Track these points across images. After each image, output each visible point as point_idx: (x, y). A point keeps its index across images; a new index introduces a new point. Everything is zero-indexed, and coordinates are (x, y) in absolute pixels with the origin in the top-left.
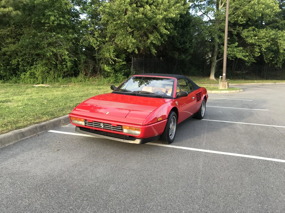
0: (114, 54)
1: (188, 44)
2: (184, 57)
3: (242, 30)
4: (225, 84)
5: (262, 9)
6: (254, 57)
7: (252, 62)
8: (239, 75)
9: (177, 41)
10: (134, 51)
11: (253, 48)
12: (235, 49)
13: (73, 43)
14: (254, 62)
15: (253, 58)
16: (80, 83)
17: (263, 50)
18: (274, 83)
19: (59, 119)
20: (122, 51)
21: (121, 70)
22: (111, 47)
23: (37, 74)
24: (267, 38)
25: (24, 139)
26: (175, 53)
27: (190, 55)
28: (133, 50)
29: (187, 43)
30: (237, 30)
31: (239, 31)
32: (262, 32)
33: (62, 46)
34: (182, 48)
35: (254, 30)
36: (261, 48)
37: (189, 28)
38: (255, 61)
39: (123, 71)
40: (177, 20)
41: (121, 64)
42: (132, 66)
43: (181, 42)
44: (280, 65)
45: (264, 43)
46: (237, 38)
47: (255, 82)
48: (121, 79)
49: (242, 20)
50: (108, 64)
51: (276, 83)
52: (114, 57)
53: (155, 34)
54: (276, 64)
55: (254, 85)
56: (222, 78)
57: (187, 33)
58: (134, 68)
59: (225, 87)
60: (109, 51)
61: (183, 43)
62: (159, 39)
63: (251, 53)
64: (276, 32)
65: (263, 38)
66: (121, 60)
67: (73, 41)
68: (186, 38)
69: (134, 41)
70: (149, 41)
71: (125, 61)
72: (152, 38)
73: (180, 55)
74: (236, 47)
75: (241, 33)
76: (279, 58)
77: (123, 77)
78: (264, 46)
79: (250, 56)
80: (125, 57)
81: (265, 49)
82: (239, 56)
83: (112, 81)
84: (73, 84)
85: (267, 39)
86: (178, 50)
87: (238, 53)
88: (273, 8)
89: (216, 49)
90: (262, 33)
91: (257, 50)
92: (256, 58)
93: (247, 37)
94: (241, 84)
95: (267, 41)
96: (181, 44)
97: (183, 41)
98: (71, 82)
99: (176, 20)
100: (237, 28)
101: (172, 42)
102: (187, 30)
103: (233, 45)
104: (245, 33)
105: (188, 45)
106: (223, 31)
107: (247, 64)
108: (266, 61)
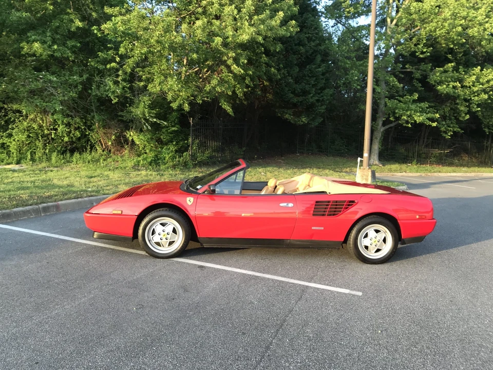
0: (153, 111)
1: (312, 95)
4: (365, 173)
5: (460, 28)
6: (459, 122)
7: (454, 132)
8: (434, 157)
9: (287, 89)
12: (413, 107)
14: (458, 132)
15: (456, 123)
17: (473, 109)
29: (309, 94)
30: (422, 70)
31: (425, 71)
33: (55, 96)
34: (300, 102)
36: (471, 104)
37: (314, 64)
38: (459, 130)
41: (169, 131)
42: (191, 135)
43: (296, 92)
45: (475, 96)
46: (420, 85)
49: (425, 50)
52: (152, 116)
56: (361, 161)
59: (366, 180)
61: (301, 94)
63: (454, 114)
65: (474, 86)
66: (165, 123)
71: (178, 126)
74: (414, 101)
75: (429, 75)
78: (475, 100)
79: (450, 119)
80: (178, 118)
81: (477, 107)
82: (420, 118)
85: (482, 87)
87: (419, 114)
89: (381, 107)
91: (464, 109)
92: (461, 124)
93: (439, 83)
94: (429, 174)
96: (297, 96)
97: (301, 89)
98: (70, 162)
100: (423, 66)
103: (407, 98)
104: (436, 75)
107: (444, 135)
108: (487, 130)
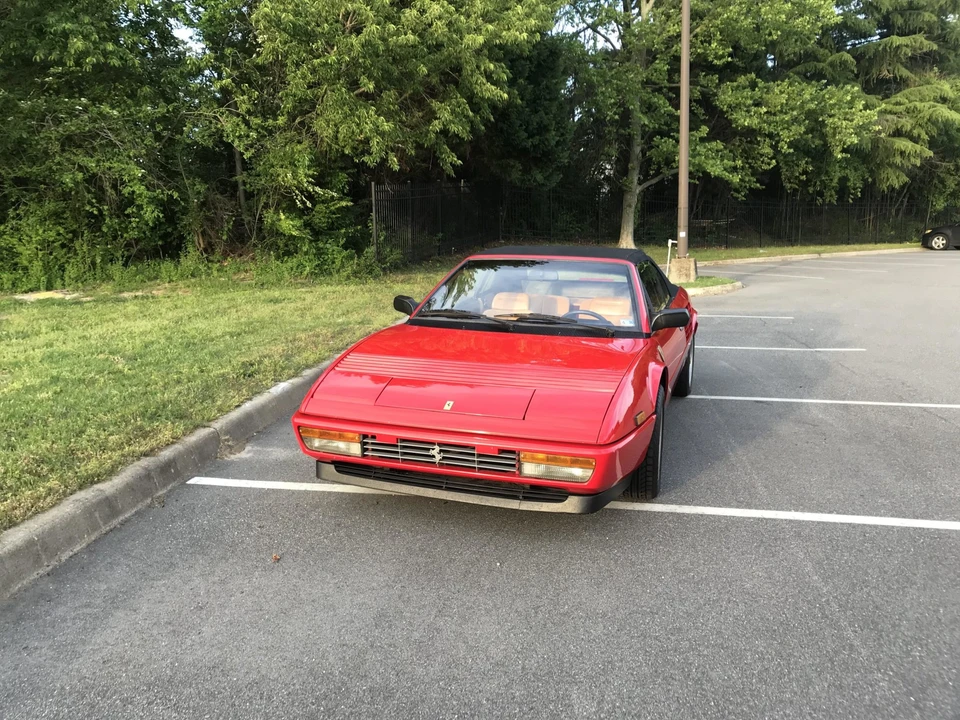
0: (311, 172)
1: (553, 133)
2: (539, 177)
3: (718, 86)
4: (685, 266)
5: (783, 16)
6: (755, 172)
7: (751, 189)
8: (709, 233)
10: (384, 161)
11: (751, 142)
12: (700, 149)
13: (158, 137)
14: (757, 189)
15: (753, 175)
16: (193, 280)
17: (783, 151)
18: (816, 256)
19: (212, 429)
20: (335, 161)
21: (333, 227)
22: (299, 147)
23: (25, 251)
24: (793, 109)
25: (115, 522)
26: (513, 167)
27: (558, 168)
28: (382, 158)
29: (548, 131)
30: (702, 86)
31: (707, 87)
32: (777, 91)
33: (115, 146)
34: (534, 146)
35: (753, 86)
36: (778, 142)
38: (758, 185)
39: (343, 231)
40: (522, 51)
41: (333, 208)
42: (373, 214)
43: (531, 128)
44: (831, 196)
45: (784, 128)
46: (703, 112)
47: (760, 255)
48: (338, 262)
49: (721, 53)
50: (291, 209)
51: (824, 255)
52: (311, 182)
53: (454, 101)
54: (820, 194)
55: (757, 263)
56: (674, 245)
57: (548, 97)
58: (382, 220)
59: (688, 276)
60: (292, 164)
62: (467, 117)
63: (747, 158)
64: (821, 90)
65: (781, 112)
66: (335, 195)
67: (159, 128)
68: (546, 114)
69: (387, 126)
70: (437, 125)
71: (349, 198)
72: (446, 115)
73: (526, 171)
74: (702, 140)
75: (715, 95)
76: (827, 173)
77: (345, 253)
78: (784, 134)
80: (348, 183)
81: (789, 147)
82: (716, 169)
83: (308, 268)
84: (167, 285)
85: (795, 113)
86: (522, 153)
87: (711, 162)
88: (818, 13)
89: (637, 150)
90: (780, 93)
91: (768, 150)
92: (761, 176)
93: (733, 108)
94: (720, 262)
95: (795, 120)
96: (531, 136)
97: (537, 123)
98: (156, 278)
99: (518, 52)
100: (703, 78)
101: (502, 129)
102: (547, 87)
103: (693, 135)
104: (726, 96)
105: (553, 137)
106: (657, 87)
107: (736, 195)
108: (789, 185)
